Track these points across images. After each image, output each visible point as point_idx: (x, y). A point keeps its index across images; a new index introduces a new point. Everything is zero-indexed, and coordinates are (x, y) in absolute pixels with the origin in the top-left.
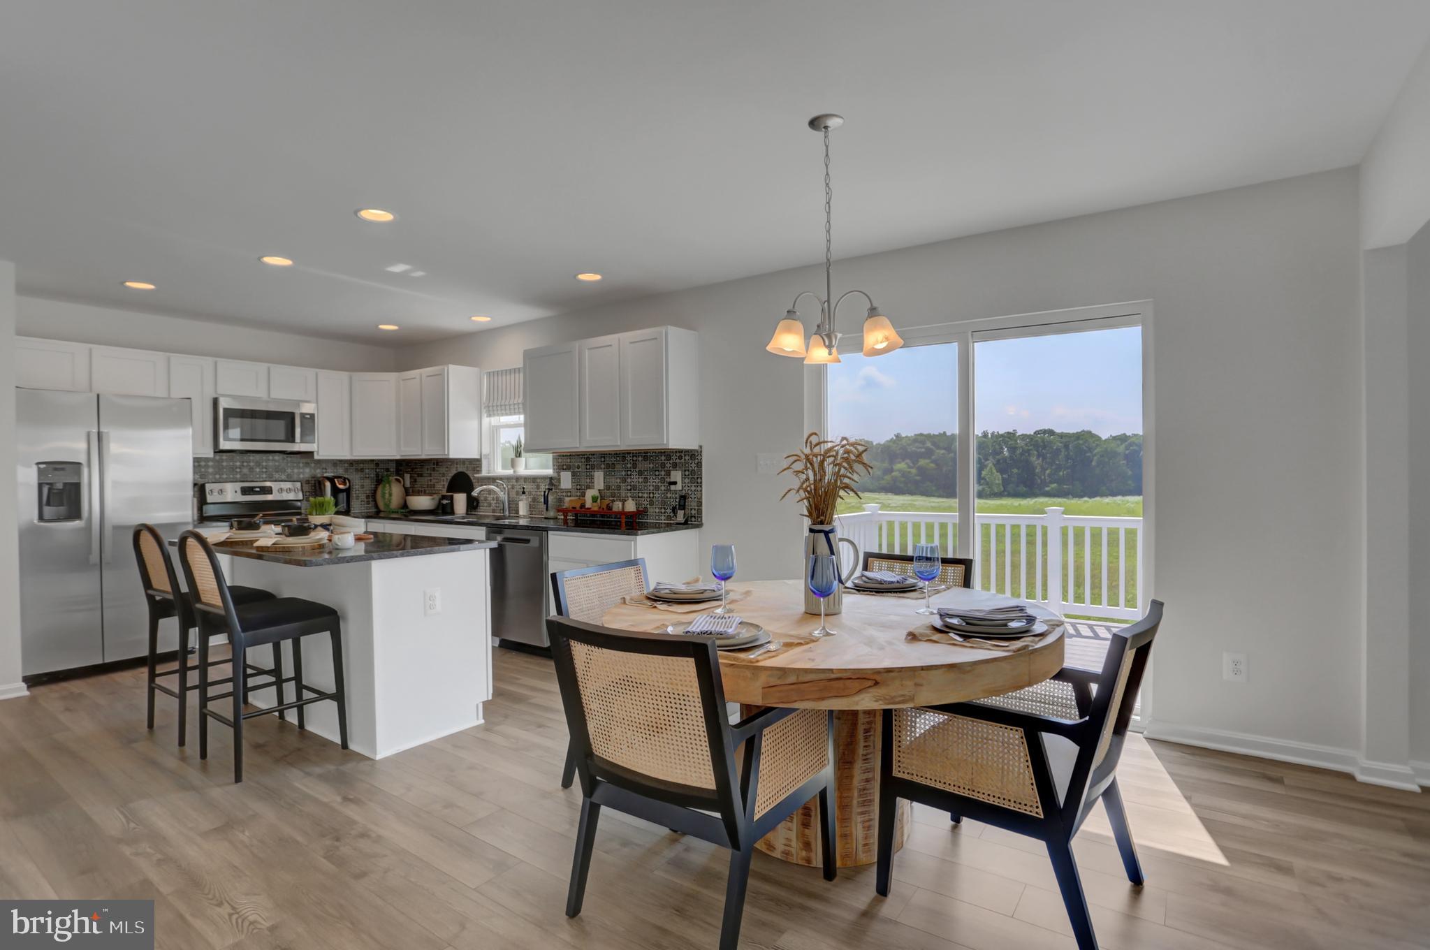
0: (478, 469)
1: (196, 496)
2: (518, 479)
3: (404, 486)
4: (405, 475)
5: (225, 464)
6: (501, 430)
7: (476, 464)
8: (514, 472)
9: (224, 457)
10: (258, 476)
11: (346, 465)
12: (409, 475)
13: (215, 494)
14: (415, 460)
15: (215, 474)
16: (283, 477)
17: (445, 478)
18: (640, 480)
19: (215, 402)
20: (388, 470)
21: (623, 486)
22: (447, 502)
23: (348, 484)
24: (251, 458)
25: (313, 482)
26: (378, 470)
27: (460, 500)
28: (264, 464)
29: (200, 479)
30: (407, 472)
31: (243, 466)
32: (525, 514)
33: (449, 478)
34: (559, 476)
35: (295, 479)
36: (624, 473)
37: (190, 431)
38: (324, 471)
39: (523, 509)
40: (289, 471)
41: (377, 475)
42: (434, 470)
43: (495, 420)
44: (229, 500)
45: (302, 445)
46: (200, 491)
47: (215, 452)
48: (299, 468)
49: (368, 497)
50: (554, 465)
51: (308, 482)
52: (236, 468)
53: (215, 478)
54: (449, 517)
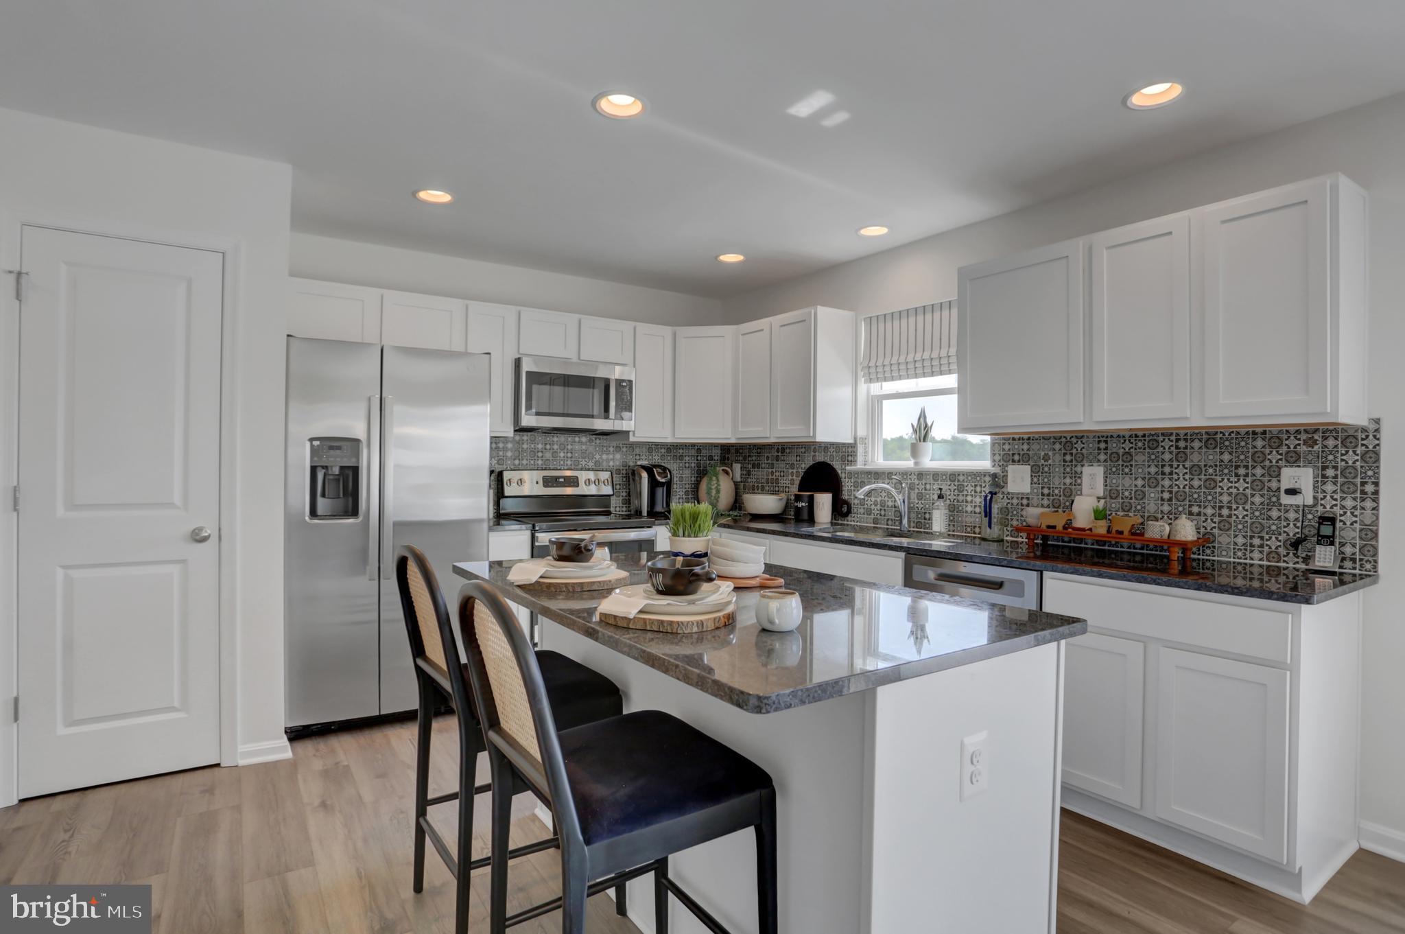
0: (850, 458)
1: (492, 486)
2: (921, 475)
3: (732, 479)
4: (734, 465)
5: (525, 446)
6: (885, 402)
7: (847, 451)
8: (916, 464)
9: (525, 438)
10: (562, 462)
11: (663, 450)
12: (739, 465)
13: (514, 484)
14: (750, 445)
15: (514, 459)
16: (591, 464)
17: (795, 471)
18: (1196, 483)
19: (518, 363)
20: (711, 458)
21: (1152, 494)
22: (804, 504)
23: (669, 476)
24: (555, 439)
25: (624, 472)
26: (699, 458)
27: (824, 501)
28: (569, 447)
29: (497, 466)
30: (737, 461)
31: (546, 449)
32: (943, 530)
33: (801, 471)
34: (1004, 471)
35: (604, 467)
36: (1153, 470)
37: (488, 408)
38: (638, 457)
39: (939, 521)
40: (597, 457)
41: (699, 466)
42: (778, 459)
43: (877, 388)
44: (527, 493)
45: (617, 422)
46: (498, 479)
47: (515, 431)
48: (608, 453)
49: (687, 493)
50: (994, 455)
51: (618, 472)
52: (538, 452)
53: (514, 464)
54: (806, 529)
